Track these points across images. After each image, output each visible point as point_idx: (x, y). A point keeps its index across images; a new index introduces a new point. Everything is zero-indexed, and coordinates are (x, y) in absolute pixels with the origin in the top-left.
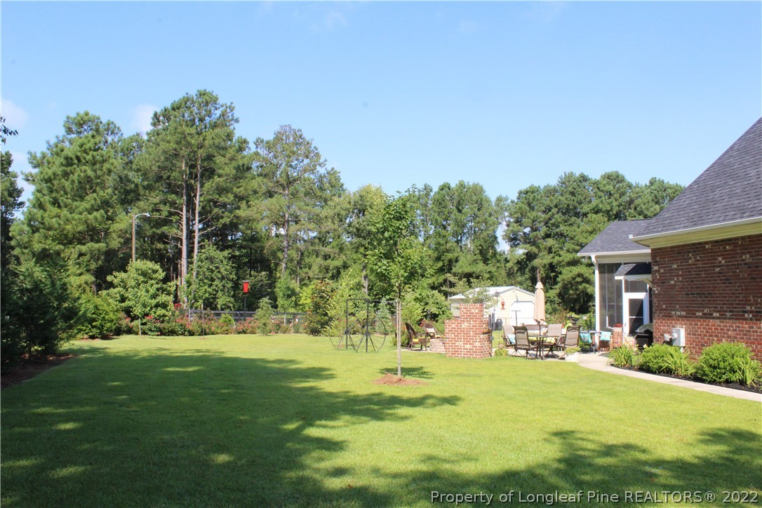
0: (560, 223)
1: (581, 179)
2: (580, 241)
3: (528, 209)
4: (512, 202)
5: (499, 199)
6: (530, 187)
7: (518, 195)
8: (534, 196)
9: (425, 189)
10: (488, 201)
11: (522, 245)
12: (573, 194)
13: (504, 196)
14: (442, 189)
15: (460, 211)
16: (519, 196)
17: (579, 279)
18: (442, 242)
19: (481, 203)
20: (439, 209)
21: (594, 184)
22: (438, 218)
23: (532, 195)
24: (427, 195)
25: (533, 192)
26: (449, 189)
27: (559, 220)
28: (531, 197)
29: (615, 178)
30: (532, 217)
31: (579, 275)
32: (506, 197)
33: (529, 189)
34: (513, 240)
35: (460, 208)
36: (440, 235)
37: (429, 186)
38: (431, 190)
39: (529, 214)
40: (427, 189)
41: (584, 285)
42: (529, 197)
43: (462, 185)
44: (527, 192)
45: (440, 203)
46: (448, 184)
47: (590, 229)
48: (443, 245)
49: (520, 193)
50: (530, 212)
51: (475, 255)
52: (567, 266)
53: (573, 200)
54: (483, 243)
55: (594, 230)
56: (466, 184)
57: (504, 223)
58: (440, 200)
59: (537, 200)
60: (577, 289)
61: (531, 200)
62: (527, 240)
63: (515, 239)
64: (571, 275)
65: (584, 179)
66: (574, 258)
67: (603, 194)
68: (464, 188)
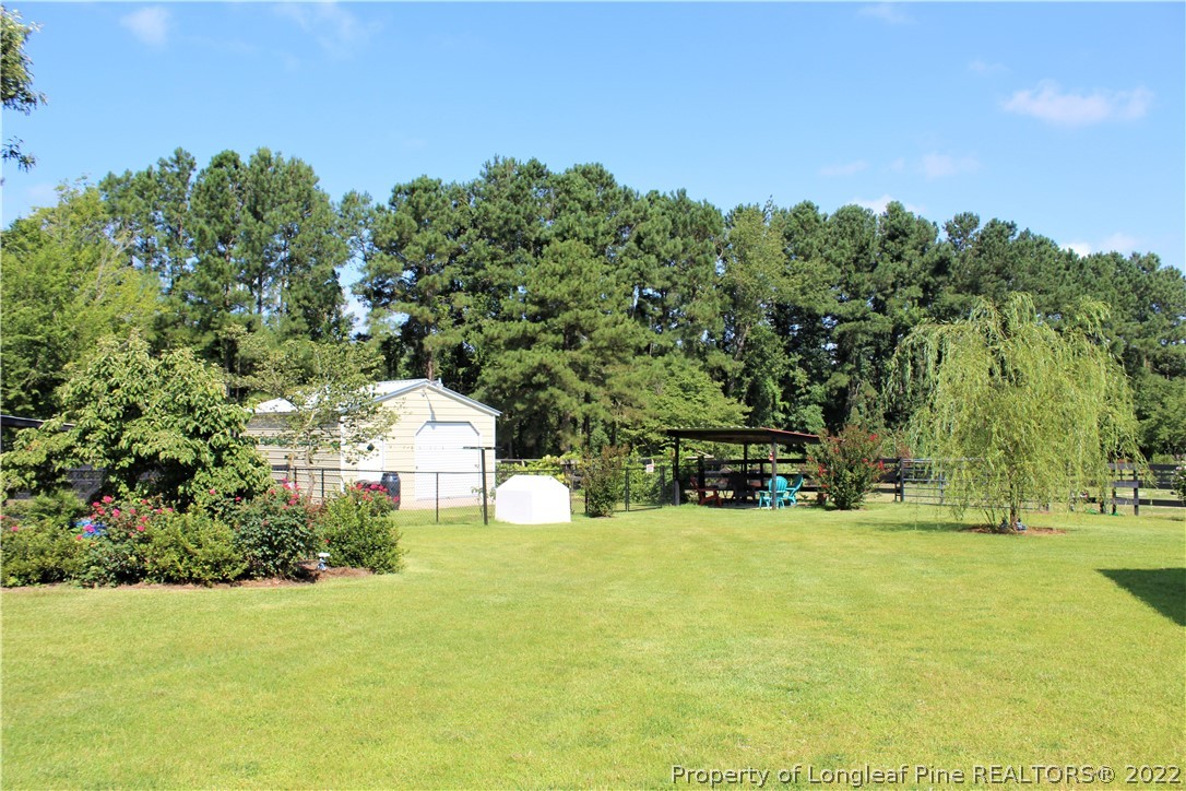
0: (484, 259)
1: (534, 171)
2: (541, 293)
3: (415, 224)
4: (380, 209)
5: (349, 200)
6: (420, 180)
7: (391, 194)
8: (430, 198)
9: (177, 162)
10: (324, 198)
11: (397, 304)
12: (514, 198)
13: (361, 191)
14: (220, 165)
15: (257, 216)
16: (395, 197)
17: (540, 378)
18: (214, 284)
19: (307, 200)
20: (209, 208)
21: (558, 183)
22: (206, 228)
23: (425, 197)
24: (182, 176)
25: (426, 190)
26: (236, 167)
27: (484, 253)
28: (423, 201)
29: (596, 177)
30: (425, 243)
31: (542, 368)
32: (366, 194)
33: (417, 185)
34: (376, 296)
35: (259, 208)
36: (209, 270)
37: (188, 155)
38: (192, 166)
39: (416, 237)
40: (183, 162)
41: (551, 390)
42: (417, 199)
43: (264, 160)
44: (413, 190)
45: (212, 194)
46: (233, 154)
47: (559, 268)
48: (216, 291)
49: (398, 191)
50: (418, 232)
51: (294, 319)
52: (508, 348)
53: (518, 213)
54: (312, 294)
55: (569, 272)
56: (273, 156)
57: (360, 254)
58: (212, 189)
59: (436, 208)
60: (533, 401)
61: (422, 206)
62: (410, 294)
63: (379, 294)
64: (519, 368)
65: (537, 172)
66: (525, 331)
67: (578, 206)
68: (270, 165)
